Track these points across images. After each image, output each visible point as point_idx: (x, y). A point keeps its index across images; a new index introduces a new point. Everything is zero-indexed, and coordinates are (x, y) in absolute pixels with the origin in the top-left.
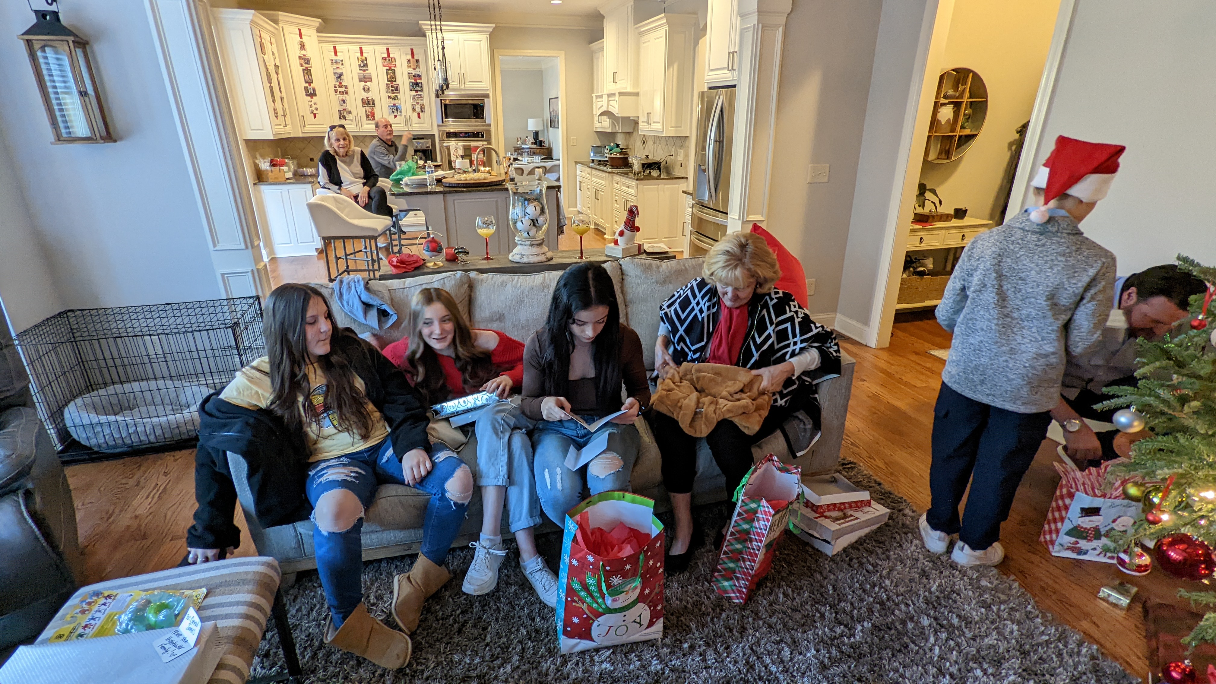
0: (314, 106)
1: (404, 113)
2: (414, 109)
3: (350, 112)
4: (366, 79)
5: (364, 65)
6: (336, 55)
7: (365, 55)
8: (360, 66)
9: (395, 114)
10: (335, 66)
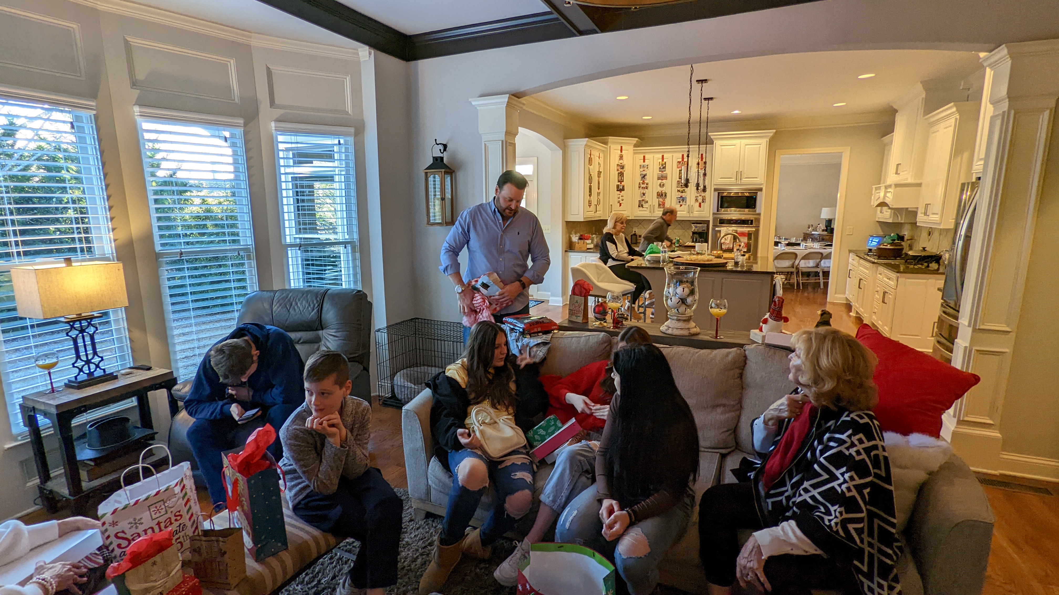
0: (621, 198)
1: (688, 203)
2: (697, 200)
3: (647, 202)
4: (662, 177)
5: (663, 167)
6: (644, 161)
7: (665, 160)
8: (660, 168)
9: (681, 203)
10: (642, 169)
